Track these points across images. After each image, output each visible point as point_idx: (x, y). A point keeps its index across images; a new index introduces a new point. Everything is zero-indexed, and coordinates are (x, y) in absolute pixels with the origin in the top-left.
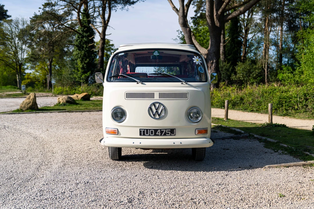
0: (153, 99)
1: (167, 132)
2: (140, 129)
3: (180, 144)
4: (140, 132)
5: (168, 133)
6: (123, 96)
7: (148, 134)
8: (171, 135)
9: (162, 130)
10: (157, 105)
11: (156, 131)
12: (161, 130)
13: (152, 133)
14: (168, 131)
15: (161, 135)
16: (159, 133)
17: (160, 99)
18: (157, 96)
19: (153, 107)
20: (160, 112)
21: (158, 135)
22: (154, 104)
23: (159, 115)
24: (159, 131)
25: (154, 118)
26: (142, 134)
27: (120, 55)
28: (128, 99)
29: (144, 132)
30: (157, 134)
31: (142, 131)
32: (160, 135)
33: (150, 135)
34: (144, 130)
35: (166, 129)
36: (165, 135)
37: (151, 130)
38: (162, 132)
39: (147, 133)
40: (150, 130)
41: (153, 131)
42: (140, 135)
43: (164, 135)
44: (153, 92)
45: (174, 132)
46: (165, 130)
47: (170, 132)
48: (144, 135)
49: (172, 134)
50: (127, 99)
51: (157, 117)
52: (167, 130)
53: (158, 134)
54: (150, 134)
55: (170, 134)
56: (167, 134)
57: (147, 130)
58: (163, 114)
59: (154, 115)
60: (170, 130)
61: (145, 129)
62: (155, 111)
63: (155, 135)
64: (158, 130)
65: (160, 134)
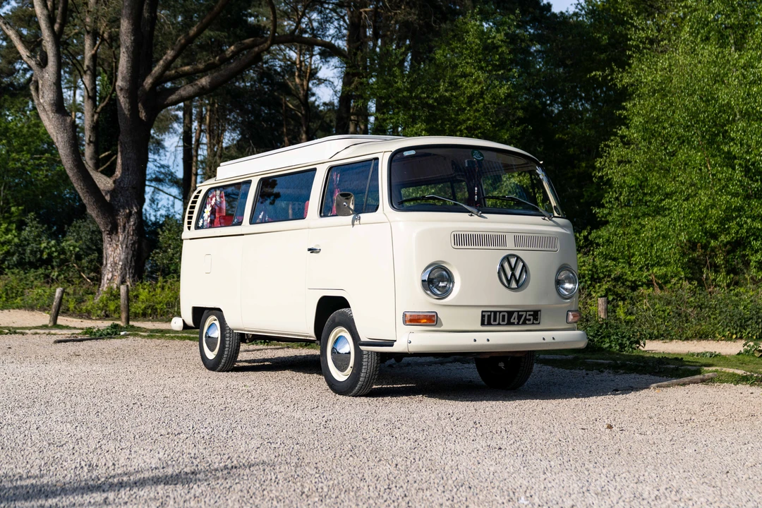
0: (505, 248)
2: (483, 312)
3: (553, 341)
4: (483, 316)
5: (529, 320)
6: (449, 241)
7: (497, 322)
8: (533, 323)
9: (520, 313)
10: (513, 261)
11: (510, 314)
12: (518, 312)
13: (503, 320)
14: (529, 315)
15: (518, 324)
16: (514, 318)
17: (516, 248)
18: (510, 243)
19: (506, 265)
21: (513, 324)
22: (507, 258)
23: (517, 282)
24: (516, 314)
25: (509, 287)
26: (486, 323)
27: (406, 154)
28: (458, 247)
29: (490, 318)
30: (512, 320)
31: (486, 314)
32: (516, 323)
33: (499, 324)
34: (489, 313)
35: (526, 311)
36: (524, 323)
37: (501, 314)
38: (520, 317)
39: (495, 320)
40: (500, 312)
41: (506, 315)
42: (483, 324)
44: (504, 234)
45: (538, 318)
46: (525, 314)
47: (531, 317)
48: (489, 324)
49: (534, 321)
50: (456, 247)
51: (514, 285)
52: (528, 313)
53: (514, 321)
54: (501, 323)
55: (531, 322)
56: (527, 322)
57: (495, 312)
58: (523, 280)
59: (509, 281)
60: (532, 313)
61: (491, 312)
62: (509, 273)
63: (509, 323)
64: (513, 312)
65: (516, 321)
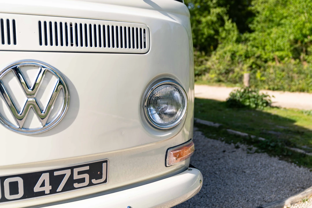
0: (12, 46)
1: (76, 177)
5: (83, 180)
8: (91, 184)
9: (56, 174)
10: (31, 74)
11: (31, 178)
12: (51, 172)
13: (14, 191)
14: (79, 173)
15: (53, 191)
16: (43, 185)
17: (43, 47)
18: (27, 35)
19: (14, 85)
20: (44, 101)
21: (42, 194)
22: (16, 70)
23: (43, 116)
24: (46, 177)
25: (23, 130)
30: (37, 189)
32: (47, 192)
33: (3, 199)
35: (72, 168)
36: (69, 187)
37: (7, 182)
38: (55, 181)
40: (3, 178)
41: (20, 181)
43: (64, 190)
44: (10, 17)
45: (101, 174)
46: (68, 173)
47: (87, 176)
49: (94, 181)
51: (35, 123)
52: (76, 171)
53: (42, 189)
54: (7, 196)
55: (87, 182)
56: (76, 185)
58: (58, 112)
59: (19, 117)
60: (87, 168)
63: (29, 194)
64: (38, 175)
65: (47, 188)
